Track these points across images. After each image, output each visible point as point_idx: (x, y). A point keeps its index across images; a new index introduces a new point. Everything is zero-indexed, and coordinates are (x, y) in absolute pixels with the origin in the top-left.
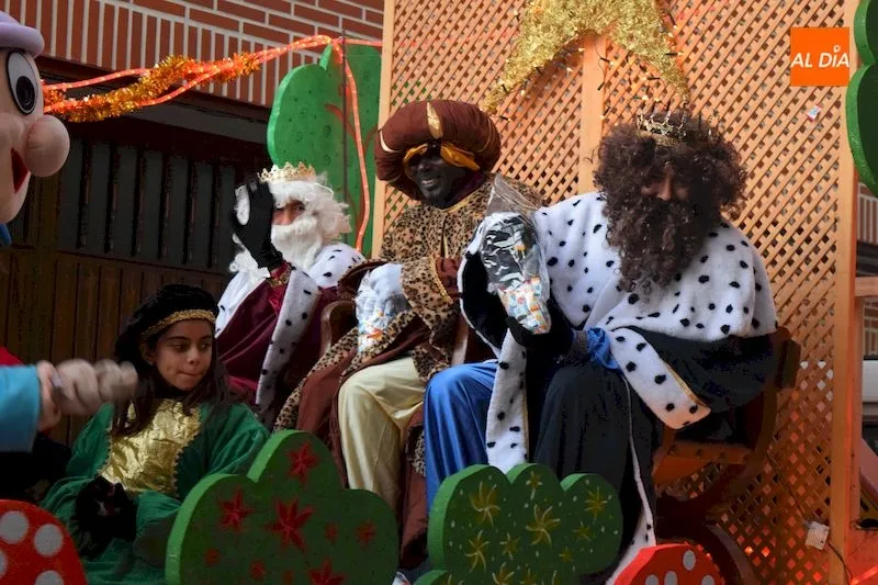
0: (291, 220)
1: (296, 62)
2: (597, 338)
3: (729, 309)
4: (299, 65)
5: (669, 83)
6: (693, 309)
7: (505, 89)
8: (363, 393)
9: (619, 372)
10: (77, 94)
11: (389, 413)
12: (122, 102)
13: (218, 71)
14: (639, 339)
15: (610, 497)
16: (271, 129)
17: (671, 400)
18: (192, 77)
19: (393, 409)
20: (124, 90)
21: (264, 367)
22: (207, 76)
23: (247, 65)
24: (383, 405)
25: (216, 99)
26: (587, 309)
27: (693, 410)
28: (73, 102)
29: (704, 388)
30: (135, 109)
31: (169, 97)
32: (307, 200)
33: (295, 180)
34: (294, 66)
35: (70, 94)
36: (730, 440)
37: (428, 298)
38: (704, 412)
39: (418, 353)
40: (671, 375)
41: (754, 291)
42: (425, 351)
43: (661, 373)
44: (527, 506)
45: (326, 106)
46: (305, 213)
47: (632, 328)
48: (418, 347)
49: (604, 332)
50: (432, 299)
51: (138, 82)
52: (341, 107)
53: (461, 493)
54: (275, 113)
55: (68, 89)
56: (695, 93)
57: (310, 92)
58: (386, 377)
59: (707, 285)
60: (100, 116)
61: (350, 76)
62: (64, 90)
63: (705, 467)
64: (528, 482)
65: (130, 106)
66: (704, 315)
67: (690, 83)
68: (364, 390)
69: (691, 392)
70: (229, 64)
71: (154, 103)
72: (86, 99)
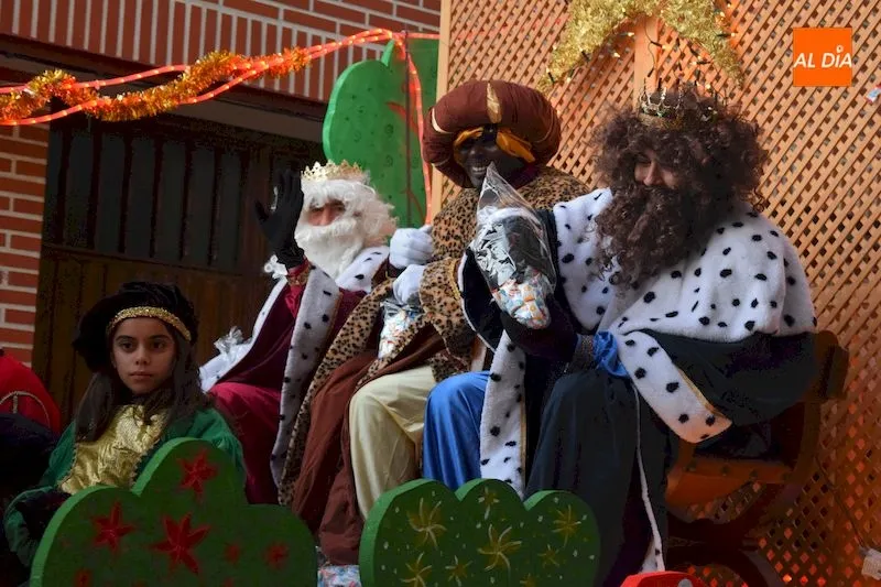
0: (330, 220)
1: (357, 57)
2: (604, 343)
3: (755, 304)
4: (360, 60)
5: (722, 67)
6: (713, 307)
7: (552, 79)
8: (374, 404)
9: (627, 381)
10: (112, 91)
11: (401, 425)
12: (159, 100)
13: (267, 67)
14: (651, 342)
15: (585, 517)
16: (326, 128)
17: (684, 411)
18: (238, 73)
19: (406, 421)
20: (162, 88)
21: (286, 375)
22: (254, 72)
23: (297, 60)
24: (396, 417)
25: (267, 94)
26: (601, 310)
27: (710, 422)
28: (107, 100)
29: (722, 398)
30: (173, 108)
31: (211, 95)
32: (346, 200)
33: (338, 178)
34: (355, 61)
35: (103, 91)
36: (764, 457)
37: (442, 303)
38: (722, 425)
39: (437, 361)
40: (684, 382)
41: (784, 283)
42: (446, 359)
43: (673, 380)
44: (479, 526)
45: (388, 103)
46: (346, 214)
47: (646, 331)
48: (438, 355)
49: (612, 336)
50: (445, 304)
51: (177, 78)
52: (404, 104)
53: (397, 510)
54: (331, 111)
55: (102, 87)
56: (749, 78)
57: (369, 89)
58: (401, 388)
59: (728, 279)
60: (135, 115)
61: (415, 72)
62: (98, 88)
63: (743, 487)
64: (481, 500)
65: (167, 104)
66: (727, 312)
67: (744, 67)
68: (375, 400)
69: (706, 402)
70: (279, 60)
71: (195, 101)
72: (120, 98)
